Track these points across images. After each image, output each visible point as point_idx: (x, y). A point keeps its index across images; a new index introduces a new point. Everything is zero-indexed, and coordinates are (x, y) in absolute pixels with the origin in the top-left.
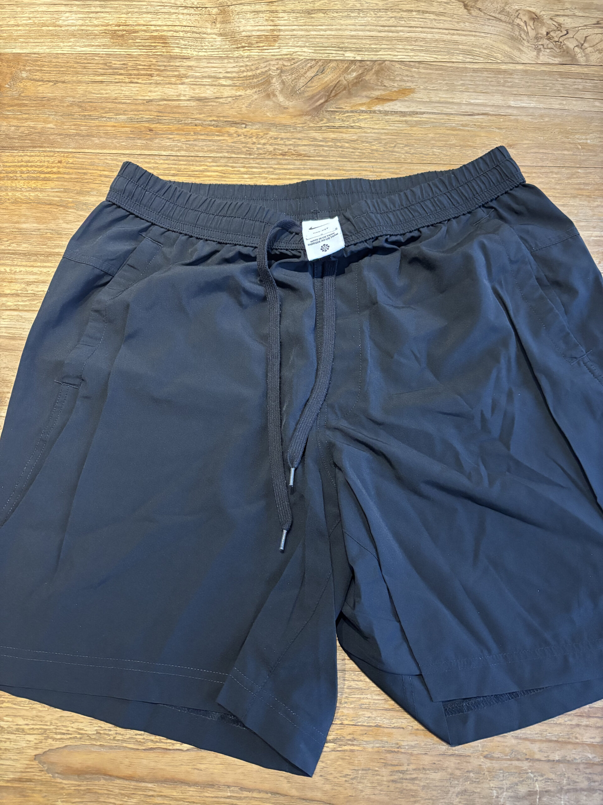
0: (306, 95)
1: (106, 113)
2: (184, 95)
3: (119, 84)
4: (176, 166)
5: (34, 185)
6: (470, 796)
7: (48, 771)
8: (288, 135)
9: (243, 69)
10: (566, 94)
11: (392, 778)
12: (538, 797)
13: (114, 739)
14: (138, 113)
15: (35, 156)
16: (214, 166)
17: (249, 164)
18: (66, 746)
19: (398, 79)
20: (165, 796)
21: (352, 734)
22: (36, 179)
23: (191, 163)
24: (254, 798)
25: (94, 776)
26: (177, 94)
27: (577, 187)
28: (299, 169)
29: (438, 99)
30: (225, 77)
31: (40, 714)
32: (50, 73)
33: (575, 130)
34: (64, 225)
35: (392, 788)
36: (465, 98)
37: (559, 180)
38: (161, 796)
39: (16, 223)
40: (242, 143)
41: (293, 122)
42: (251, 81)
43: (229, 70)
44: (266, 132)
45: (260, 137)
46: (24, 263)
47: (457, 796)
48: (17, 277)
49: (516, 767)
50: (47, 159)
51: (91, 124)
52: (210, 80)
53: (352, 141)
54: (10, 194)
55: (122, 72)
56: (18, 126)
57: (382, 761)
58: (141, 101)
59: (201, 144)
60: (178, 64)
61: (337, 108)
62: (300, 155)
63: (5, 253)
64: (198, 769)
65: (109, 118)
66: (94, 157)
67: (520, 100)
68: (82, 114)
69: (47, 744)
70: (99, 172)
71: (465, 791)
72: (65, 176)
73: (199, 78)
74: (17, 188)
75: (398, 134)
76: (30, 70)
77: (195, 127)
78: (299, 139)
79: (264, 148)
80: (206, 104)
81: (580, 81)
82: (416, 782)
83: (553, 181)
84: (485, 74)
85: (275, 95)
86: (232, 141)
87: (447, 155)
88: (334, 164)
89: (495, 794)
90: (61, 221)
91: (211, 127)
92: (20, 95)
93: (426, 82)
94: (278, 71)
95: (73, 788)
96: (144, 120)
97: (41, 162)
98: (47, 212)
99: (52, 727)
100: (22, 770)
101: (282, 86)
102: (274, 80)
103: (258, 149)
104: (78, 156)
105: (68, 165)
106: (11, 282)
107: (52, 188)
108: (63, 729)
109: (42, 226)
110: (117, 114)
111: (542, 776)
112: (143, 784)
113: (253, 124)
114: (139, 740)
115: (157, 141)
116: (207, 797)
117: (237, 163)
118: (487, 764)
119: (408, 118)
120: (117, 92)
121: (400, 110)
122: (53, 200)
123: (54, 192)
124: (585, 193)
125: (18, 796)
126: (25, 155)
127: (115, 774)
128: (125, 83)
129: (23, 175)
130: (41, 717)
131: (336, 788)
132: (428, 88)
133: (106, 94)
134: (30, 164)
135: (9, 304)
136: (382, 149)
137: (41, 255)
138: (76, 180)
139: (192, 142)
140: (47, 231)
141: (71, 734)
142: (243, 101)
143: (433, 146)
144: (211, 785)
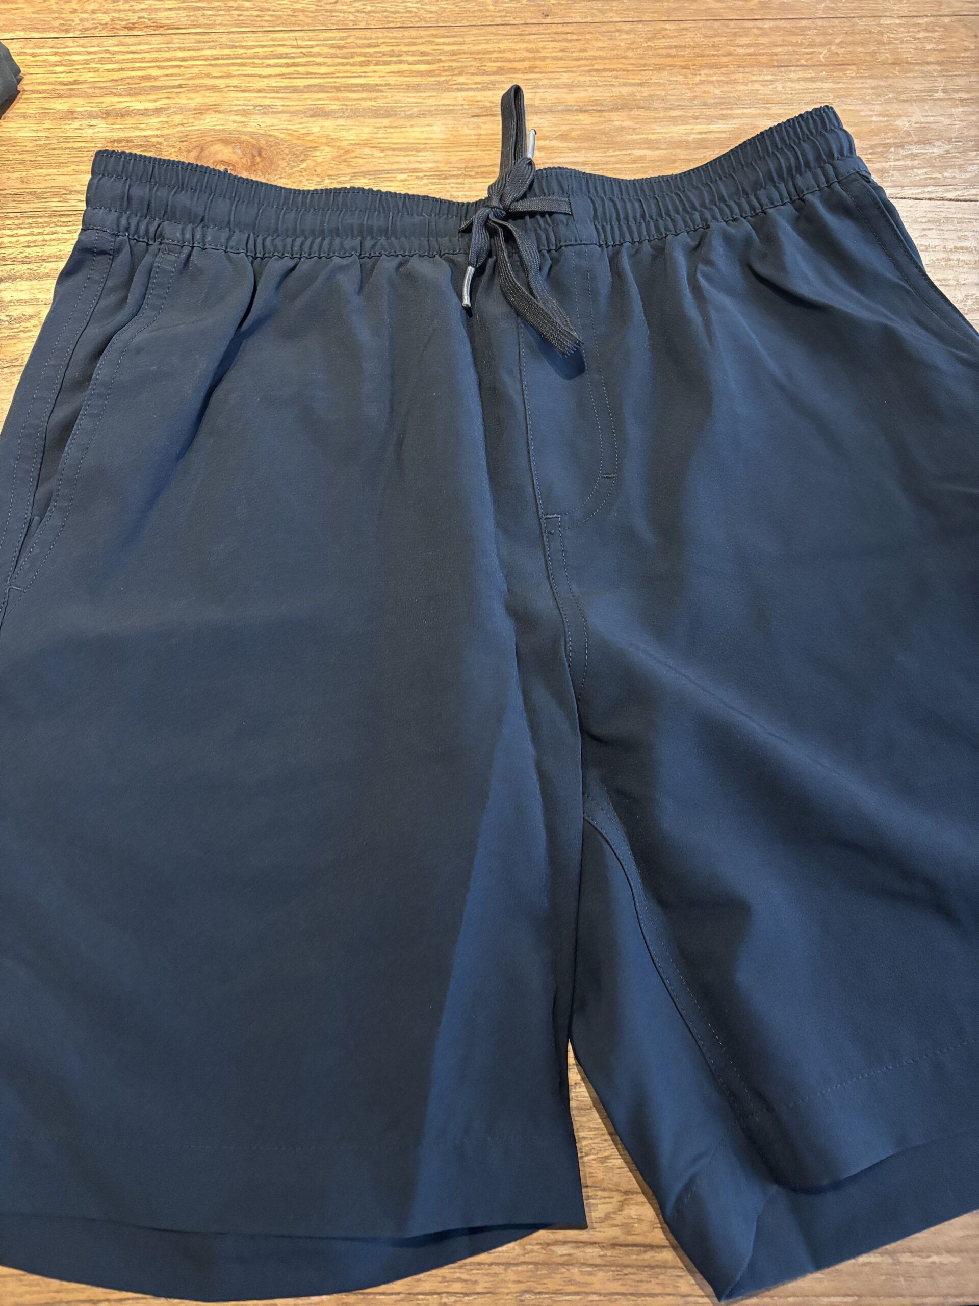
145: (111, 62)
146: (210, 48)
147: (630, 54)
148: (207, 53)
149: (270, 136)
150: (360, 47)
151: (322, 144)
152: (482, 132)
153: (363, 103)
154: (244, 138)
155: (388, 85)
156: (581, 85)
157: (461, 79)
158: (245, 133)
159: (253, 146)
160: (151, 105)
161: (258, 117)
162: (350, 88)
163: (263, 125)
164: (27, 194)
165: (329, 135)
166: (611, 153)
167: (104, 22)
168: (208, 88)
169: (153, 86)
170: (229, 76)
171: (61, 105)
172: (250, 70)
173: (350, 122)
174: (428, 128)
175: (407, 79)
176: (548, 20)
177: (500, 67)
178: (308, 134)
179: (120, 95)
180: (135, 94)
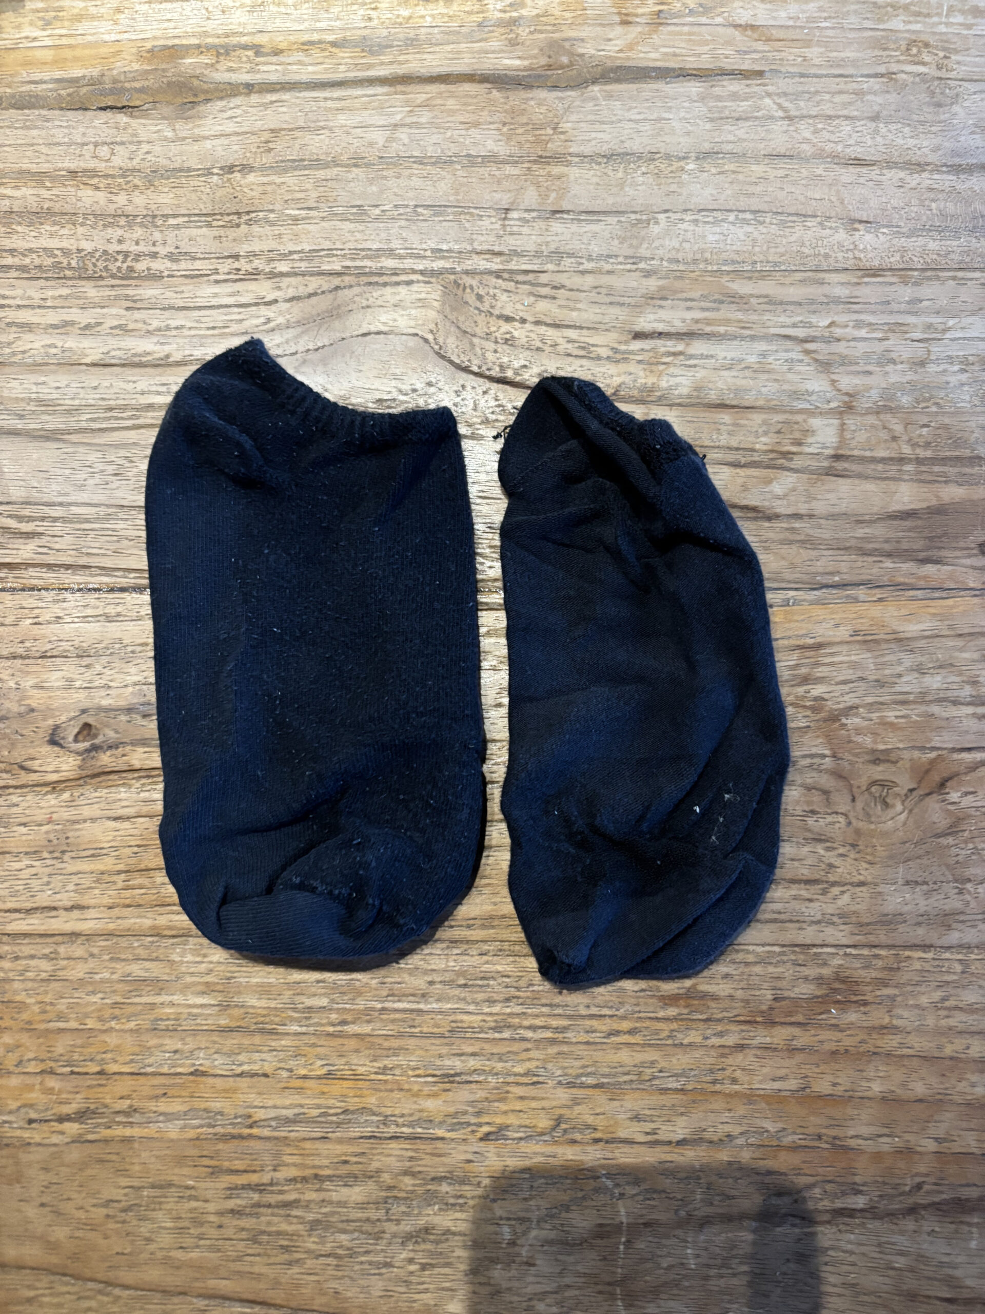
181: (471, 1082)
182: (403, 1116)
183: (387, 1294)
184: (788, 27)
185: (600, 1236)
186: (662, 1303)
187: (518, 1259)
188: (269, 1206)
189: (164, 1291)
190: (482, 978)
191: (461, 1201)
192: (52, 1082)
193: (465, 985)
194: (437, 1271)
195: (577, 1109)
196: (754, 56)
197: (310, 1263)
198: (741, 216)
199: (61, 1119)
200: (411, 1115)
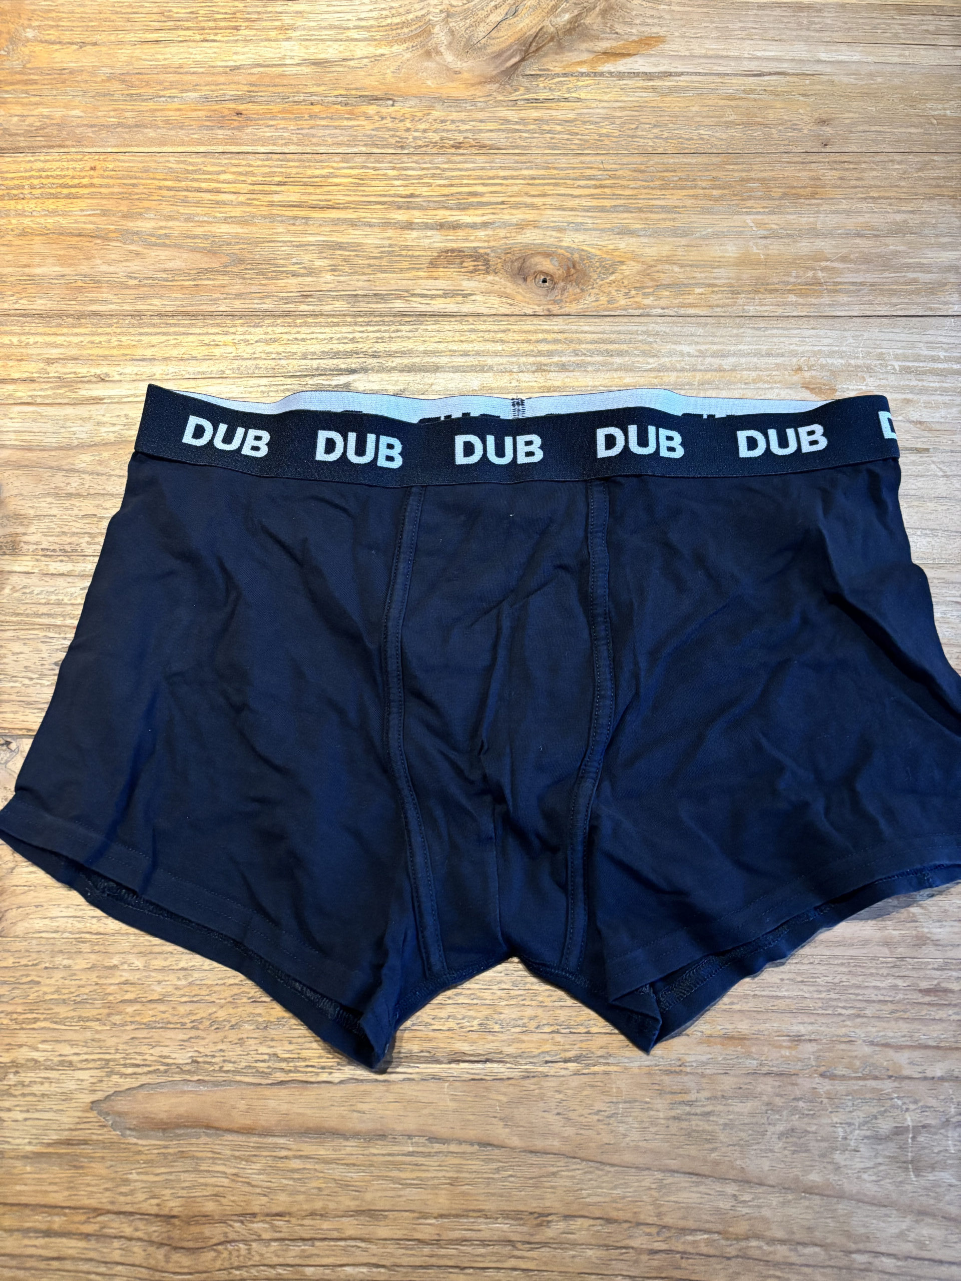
0: (489, 51)
1: (165, 89)
2: (292, 58)
3: (184, 44)
4: (283, 170)
5: (52, 207)
6: (800, 1138)
7: (114, 1126)
8: (463, 115)
9: (384, 13)
10: (908, 39)
11: (673, 1113)
12: (911, 1136)
13: (221, 1070)
14: (218, 88)
15: (53, 160)
16: (344, 168)
17: (403, 162)
18: (142, 1085)
19: (638, 22)
20: (307, 1157)
21: (606, 1047)
22: (56, 197)
23: (307, 164)
24: (452, 1153)
25: (189, 1130)
26: (280, 55)
27: (934, 183)
28: (482, 169)
29: (704, 51)
30: (356, 27)
31: (97, 1036)
32: (72, 30)
33: (926, 95)
34: (104, 268)
35: (673, 1130)
36: (747, 48)
37: (905, 173)
38: (300, 1157)
39: (25, 266)
40: (390, 130)
41: (469, 94)
42: (399, 31)
43: (362, 16)
44: (426, 112)
45: (417, 119)
46: (41, 330)
47: (779, 1138)
48: (30, 352)
49: (874, 1090)
50: (72, 165)
51: (141, 108)
52: (332, 33)
53: (566, 121)
54: (14, 221)
55: (189, 24)
56: (23, 116)
57: (657, 1087)
58: (221, 69)
59: (321, 133)
60: (279, 9)
61: (540, 70)
62: (484, 147)
63: (8, 315)
64: (359, 1112)
65: (169, 97)
66: (148, 159)
67: (836, 51)
68: (127, 92)
69: (110, 1084)
70: (156, 182)
71: (793, 1130)
72: (103, 190)
73: (315, 30)
74: (25, 211)
75: (641, 108)
76: (39, 26)
77: (312, 107)
78: (481, 121)
79: (425, 138)
80: (327, 70)
81: (931, 18)
82: (711, 1118)
83: (895, 174)
84: (778, 12)
85: (438, 53)
86: (372, 127)
87: (722, 139)
88: (539, 160)
89: (841, 1134)
90: (99, 262)
91: (336, 106)
92: (24, 66)
93: (684, 26)
94: (443, 15)
95: (156, 1151)
96: (228, 98)
97: (62, 170)
98: (75, 248)
99: (118, 1056)
100: (72, 1127)
101: (449, 38)
102: (436, 29)
103: (415, 138)
104: (122, 158)
105: (106, 173)
106: (22, 360)
107: (82, 210)
108: (135, 1059)
109: (67, 270)
110: (183, 91)
111: (915, 1102)
112: (271, 1140)
113: (405, 97)
114: (261, 1070)
115: (249, 130)
116: (375, 1155)
117: (383, 162)
118: (825, 1086)
119: (657, 83)
120: (181, 56)
121: (642, 69)
122: (84, 229)
123: (85, 215)
124: (946, 192)
125: (66, 1167)
126: (36, 161)
127: (224, 1125)
128: (194, 41)
129: (34, 192)
130: (99, 1040)
131: (582, 1132)
132: (687, 34)
133: (165, 59)
134: (44, 174)
135: (19, 394)
136: (617, 133)
137: (68, 316)
138: (120, 196)
139: (307, 131)
140: (76, 278)
141: (150, 1066)
142: (388, 63)
143: (699, 125)
144: (381, 1136)
145: (442, 178)
146: (527, 168)
147: (903, 184)
148: (526, 172)
149: (583, 250)
150: (658, 172)
151: (628, 259)
152: (770, 252)
153: (662, 222)
154: (560, 251)
155: (685, 207)
156: (858, 212)
157: (750, 203)
158: (561, 247)
159: (568, 259)
160: (478, 220)
161: (572, 233)
162: (651, 209)
163: (576, 241)
164: (375, 295)
165: (634, 251)
166: (887, 274)
167: (434, 140)
168: (527, 205)
169: (480, 202)
170: (545, 195)
171: (401, 216)
172: (562, 190)
173: (652, 240)
174: (722, 247)
175: (701, 202)
176: (828, 149)
177: (785, 194)
178: (614, 250)
179: (451, 209)
180: (464, 209)
181: (810, 1041)
182: (771, 1060)
183: (772, 1169)
184: (941, 423)
185: (896, 1134)
186: (937, 1173)
187: (849, 1148)
188: (696, 1114)
189: (636, 1168)
190: (812, 977)
191: (811, 1112)
192: (558, 1038)
193: (802, 982)
194: (801, 1154)
195: (876, 1056)
196: (923, 439)
197: (724, 1149)
198: (924, 532)
199: (566, 1061)
200: (777, 1059)
